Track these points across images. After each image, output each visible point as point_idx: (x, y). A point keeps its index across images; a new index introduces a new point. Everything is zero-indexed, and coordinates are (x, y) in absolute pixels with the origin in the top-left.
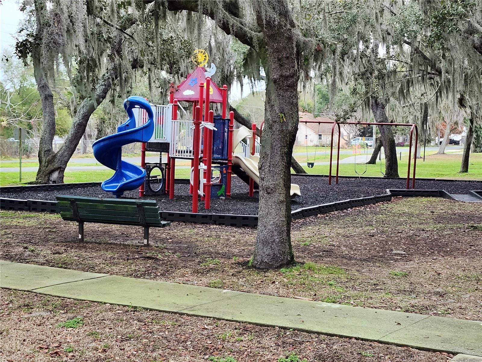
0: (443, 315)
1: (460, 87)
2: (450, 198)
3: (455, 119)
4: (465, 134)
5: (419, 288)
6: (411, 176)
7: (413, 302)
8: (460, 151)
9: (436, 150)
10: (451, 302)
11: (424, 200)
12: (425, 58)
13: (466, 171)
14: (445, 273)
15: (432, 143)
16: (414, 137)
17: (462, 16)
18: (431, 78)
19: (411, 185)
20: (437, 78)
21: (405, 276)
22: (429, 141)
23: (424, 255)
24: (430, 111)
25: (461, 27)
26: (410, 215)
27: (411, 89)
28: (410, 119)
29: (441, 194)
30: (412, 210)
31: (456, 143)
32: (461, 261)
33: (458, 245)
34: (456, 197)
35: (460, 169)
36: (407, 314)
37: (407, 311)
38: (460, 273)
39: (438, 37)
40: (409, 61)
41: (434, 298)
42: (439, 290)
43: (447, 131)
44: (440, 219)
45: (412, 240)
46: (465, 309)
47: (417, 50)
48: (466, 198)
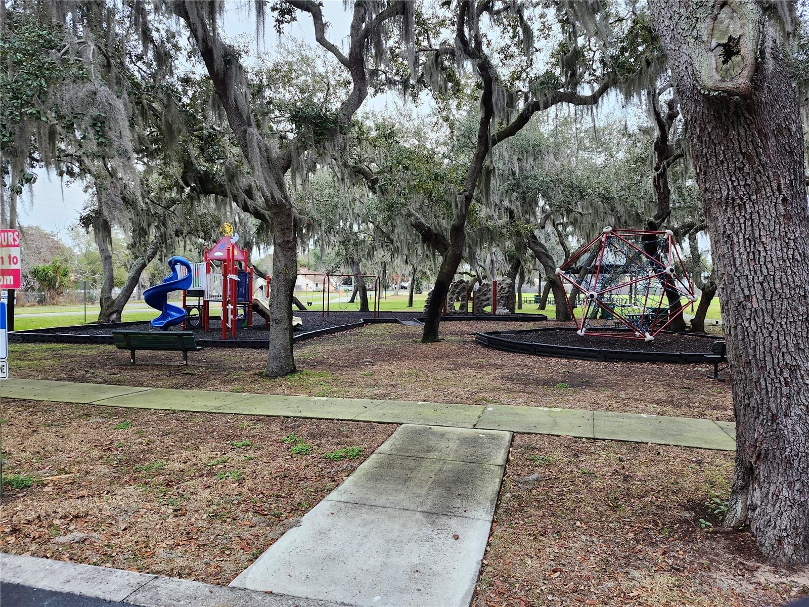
0: (395, 399)
1: (406, 252)
2: (401, 323)
3: (403, 272)
4: (410, 282)
5: (380, 383)
6: (377, 310)
7: (376, 392)
8: (407, 293)
9: (393, 293)
10: (400, 391)
11: (385, 325)
12: (383, 232)
13: (411, 306)
14: (396, 372)
15: (391, 288)
16: (378, 284)
17: (404, 205)
18: (387, 246)
19: (377, 315)
20: (391, 246)
21: (371, 375)
22: (388, 287)
23: (384, 361)
24: (387, 267)
25: (403, 212)
26: (376, 335)
27: (375, 253)
28: (376, 272)
29: (395, 321)
30: (377, 332)
31: (406, 288)
32: (407, 363)
33: (406, 353)
34: (406, 322)
35: (407, 305)
36: (372, 400)
37: (372, 398)
38: (406, 371)
39: (390, 218)
40: (372, 233)
41: (389, 389)
42: (393, 383)
43: (399, 280)
44: (394, 337)
45: (376, 351)
46: (408, 394)
47: (377, 227)
48: (411, 323)
